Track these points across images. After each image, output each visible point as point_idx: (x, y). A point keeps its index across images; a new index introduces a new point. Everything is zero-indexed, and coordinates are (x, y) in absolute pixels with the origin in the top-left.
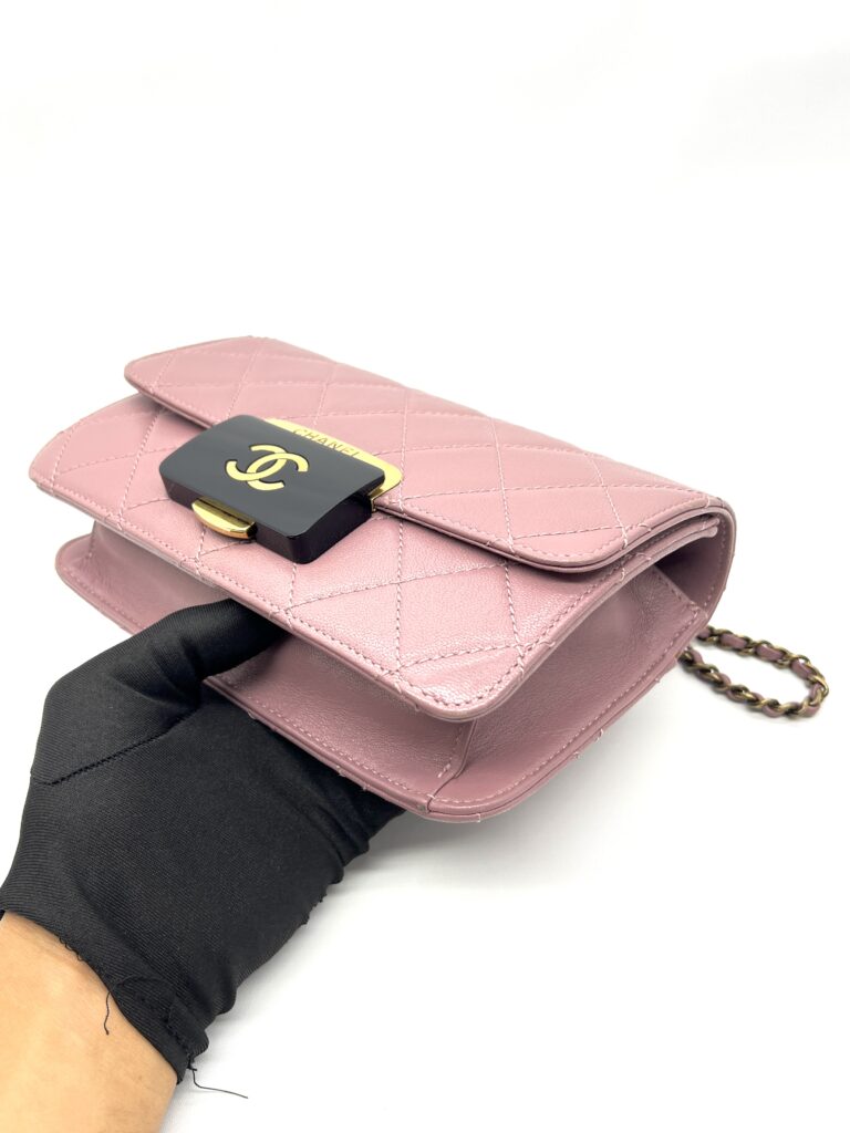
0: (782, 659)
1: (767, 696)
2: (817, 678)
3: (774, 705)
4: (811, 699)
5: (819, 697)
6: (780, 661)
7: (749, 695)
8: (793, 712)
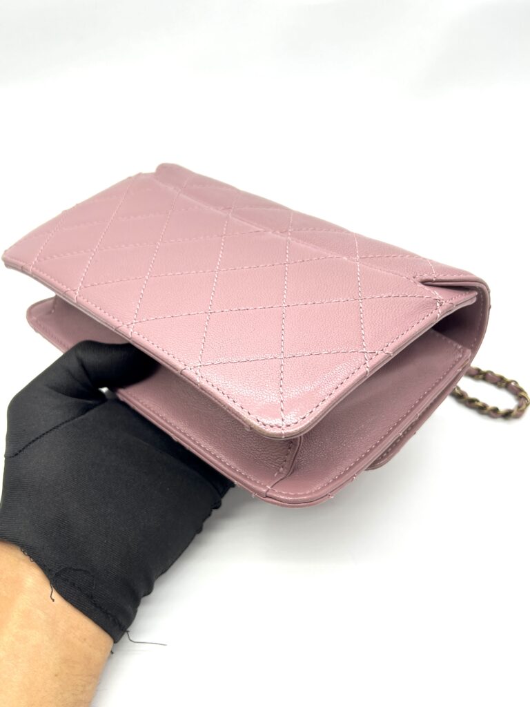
0: (501, 382)
1: (491, 405)
2: (523, 394)
3: (496, 410)
4: (519, 407)
5: (524, 407)
6: (499, 383)
7: (480, 404)
8: (507, 415)
